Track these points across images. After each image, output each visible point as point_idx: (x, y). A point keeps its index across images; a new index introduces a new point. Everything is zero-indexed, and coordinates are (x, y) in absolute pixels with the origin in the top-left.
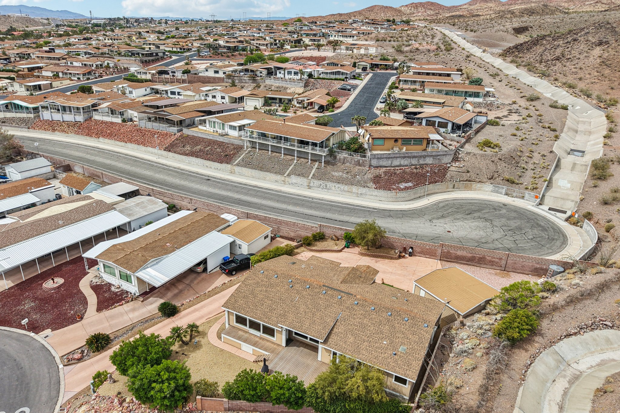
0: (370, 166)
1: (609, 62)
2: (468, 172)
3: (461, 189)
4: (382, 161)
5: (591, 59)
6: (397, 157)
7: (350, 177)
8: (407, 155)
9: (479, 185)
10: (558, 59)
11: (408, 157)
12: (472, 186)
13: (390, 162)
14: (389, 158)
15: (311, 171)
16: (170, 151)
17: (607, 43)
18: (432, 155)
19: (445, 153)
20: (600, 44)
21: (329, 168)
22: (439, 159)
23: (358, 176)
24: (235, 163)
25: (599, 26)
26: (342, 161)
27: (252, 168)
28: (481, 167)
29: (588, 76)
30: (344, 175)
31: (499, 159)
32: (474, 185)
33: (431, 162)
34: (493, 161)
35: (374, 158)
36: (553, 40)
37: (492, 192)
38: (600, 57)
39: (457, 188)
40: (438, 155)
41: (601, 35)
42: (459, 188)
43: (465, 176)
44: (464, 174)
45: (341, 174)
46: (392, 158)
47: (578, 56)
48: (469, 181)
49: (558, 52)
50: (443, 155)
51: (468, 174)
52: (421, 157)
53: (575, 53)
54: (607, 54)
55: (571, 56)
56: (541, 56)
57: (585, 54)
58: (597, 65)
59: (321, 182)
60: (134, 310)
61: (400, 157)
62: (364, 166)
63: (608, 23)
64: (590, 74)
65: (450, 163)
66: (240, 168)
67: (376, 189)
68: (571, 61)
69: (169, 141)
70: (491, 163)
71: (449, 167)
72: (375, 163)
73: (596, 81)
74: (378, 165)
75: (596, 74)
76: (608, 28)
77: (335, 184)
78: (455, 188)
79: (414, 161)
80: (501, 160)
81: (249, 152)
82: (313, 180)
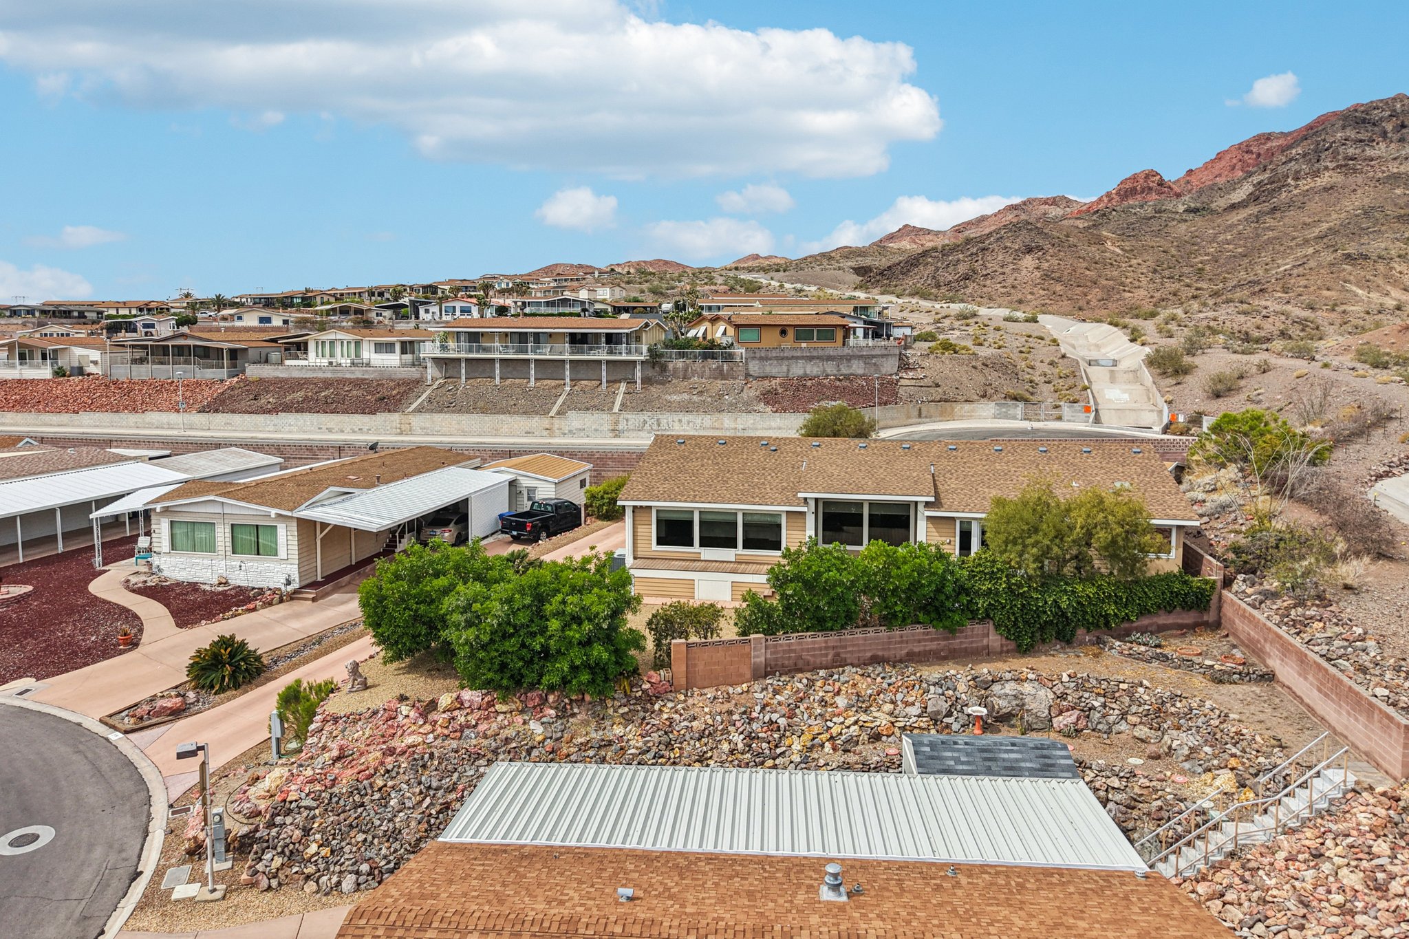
0: (748, 375)
1: (1057, 275)
2: (937, 385)
3: (933, 419)
4: (770, 365)
5: (1024, 272)
6: (797, 358)
7: (709, 399)
8: (815, 354)
9: (967, 407)
10: (966, 278)
11: (818, 358)
12: (953, 409)
13: (785, 368)
14: (783, 359)
15: (615, 399)
16: (217, 411)
17: (1040, 248)
18: (862, 356)
19: (885, 352)
20: (1029, 250)
21: (654, 390)
22: (875, 364)
23: (727, 397)
24: (410, 409)
25: (1015, 228)
26: (681, 374)
27: (460, 411)
28: (958, 376)
29: (1030, 297)
30: (695, 397)
31: (983, 364)
32: (957, 407)
33: (861, 371)
34: (974, 367)
35: (754, 358)
36: (943, 255)
37: (995, 418)
38: (1037, 268)
39: (926, 417)
40: (874, 356)
41: (1024, 238)
42: (931, 417)
43: (937, 394)
44: (932, 390)
45: (686, 396)
46: (787, 358)
47: (1001, 270)
48: (946, 401)
49: (963, 268)
50: (883, 356)
51: (939, 390)
52: (841, 358)
53: (992, 266)
54: (1047, 264)
55: (988, 271)
56: (934, 277)
57: (1011, 267)
58: (1038, 281)
59: (645, 416)
60: (297, 616)
61: (802, 358)
62: (735, 379)
63: (1028, 223)
64: (1031, 293)
65: (897, 374)
66: (427, 416)
67: (776, 412)
68: (992, 278)
69: (207, 395)
70: (973, 370)
71: (898, 381)
72: (756, 368)
73: (1047, 301)
74: (762, 375)
75: (1042, 292)
76: (1031, 230)
77: (680, 416)
78: (923, 415)
79: (830, 368)
80: (987, 366)
81: (442, 386)
82: (625, 415)
